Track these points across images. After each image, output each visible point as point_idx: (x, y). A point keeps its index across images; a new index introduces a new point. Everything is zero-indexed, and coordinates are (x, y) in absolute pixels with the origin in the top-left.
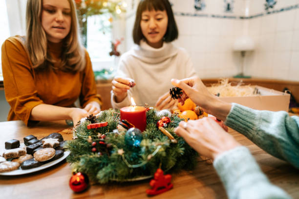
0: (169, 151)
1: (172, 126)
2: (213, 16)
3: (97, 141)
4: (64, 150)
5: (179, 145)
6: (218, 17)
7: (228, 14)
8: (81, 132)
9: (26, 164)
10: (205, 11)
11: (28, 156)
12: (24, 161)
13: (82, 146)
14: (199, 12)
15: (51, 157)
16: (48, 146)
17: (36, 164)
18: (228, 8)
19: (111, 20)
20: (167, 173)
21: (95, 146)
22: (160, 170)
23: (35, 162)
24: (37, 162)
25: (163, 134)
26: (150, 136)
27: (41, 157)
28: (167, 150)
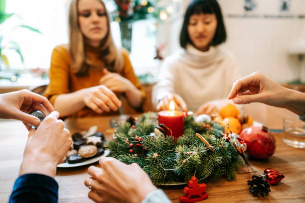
0: (205, 159)
1: (211, 134)
2: (266, 17)
3: (134, 143)
4: (104, 149)
5: (216, 153)
6: (272, 17)
7: (285, 13)
8: (121, 134)
9: (72, 158)
10: (256, 11)
11: (74, 152)
12: (71, 155)
13: (121, 147)
14: (249, 13)
15: (92, 154)
16: (91, 144)
17: (80, 159)
18: (285, 7)
19: (157, 25)
20: (202, 182)
21: (132, 147)
22: (194, 178)
23: (79, 158)
24: (81, 158)
25: (200, 141)
26: (186, 142)
27: (85, 153)
28: (203, 157)
